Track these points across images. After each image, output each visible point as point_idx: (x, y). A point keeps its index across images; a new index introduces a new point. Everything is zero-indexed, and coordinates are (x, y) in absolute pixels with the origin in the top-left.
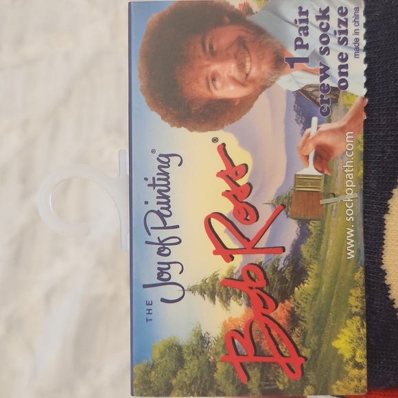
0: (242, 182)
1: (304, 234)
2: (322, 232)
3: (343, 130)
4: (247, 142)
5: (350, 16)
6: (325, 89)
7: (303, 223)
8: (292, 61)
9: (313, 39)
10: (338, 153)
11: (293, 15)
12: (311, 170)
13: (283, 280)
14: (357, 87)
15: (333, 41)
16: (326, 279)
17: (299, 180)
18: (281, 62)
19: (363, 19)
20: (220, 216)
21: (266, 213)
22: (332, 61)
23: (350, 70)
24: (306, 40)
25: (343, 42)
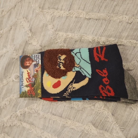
0: (29, 74)
1: (35, 80)
2: (37, 80)
3: (39, 68)
4: (30, 70)
5: (39, 55)
6: (37, 64)
7: (35, 78)
8: (34, 61)
9: (36, 58)
10: (38, 71)
11: (34, 56)
12: (36, 73)
13: (33, 85)
14: (40, 63)
15: (38, 58)
16: (37, 85)
17: (35, 74)
18: (33, 61)
19: (40, 56)
20: (27, 78)
21: (31, 77)
22: (38, 61)
23: (39, 61)
24: (35, 59)
25: (39, 58)
